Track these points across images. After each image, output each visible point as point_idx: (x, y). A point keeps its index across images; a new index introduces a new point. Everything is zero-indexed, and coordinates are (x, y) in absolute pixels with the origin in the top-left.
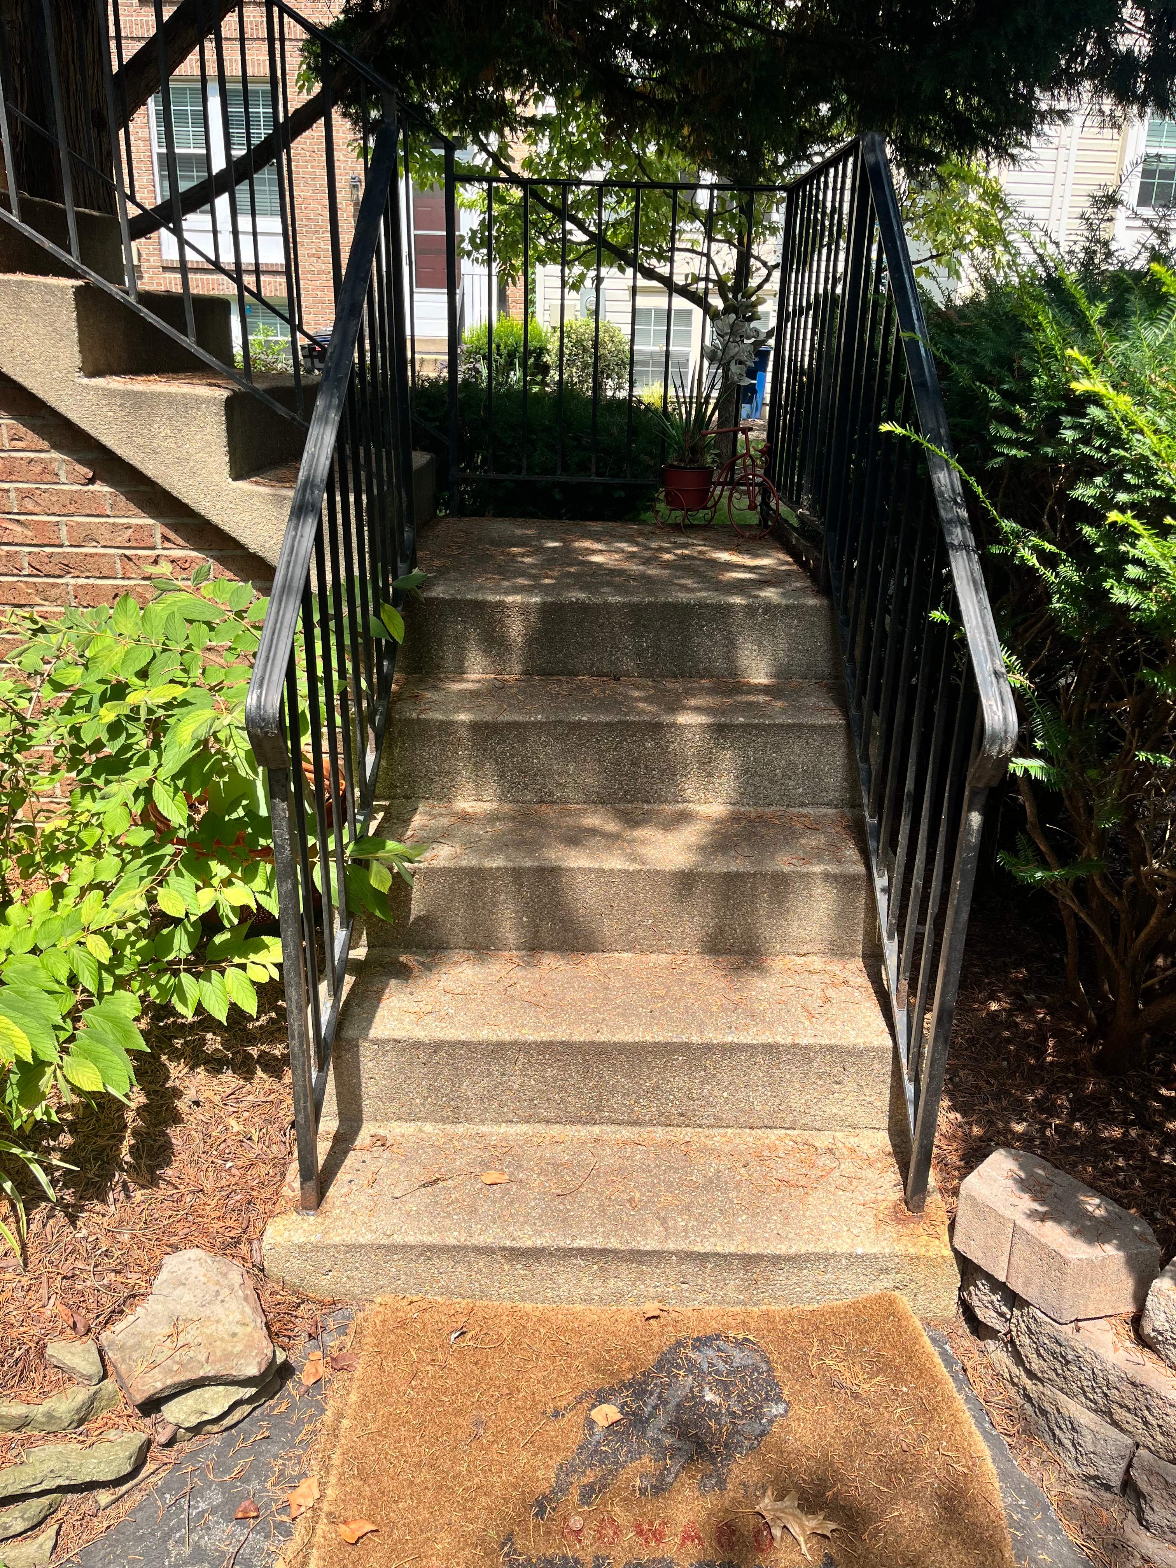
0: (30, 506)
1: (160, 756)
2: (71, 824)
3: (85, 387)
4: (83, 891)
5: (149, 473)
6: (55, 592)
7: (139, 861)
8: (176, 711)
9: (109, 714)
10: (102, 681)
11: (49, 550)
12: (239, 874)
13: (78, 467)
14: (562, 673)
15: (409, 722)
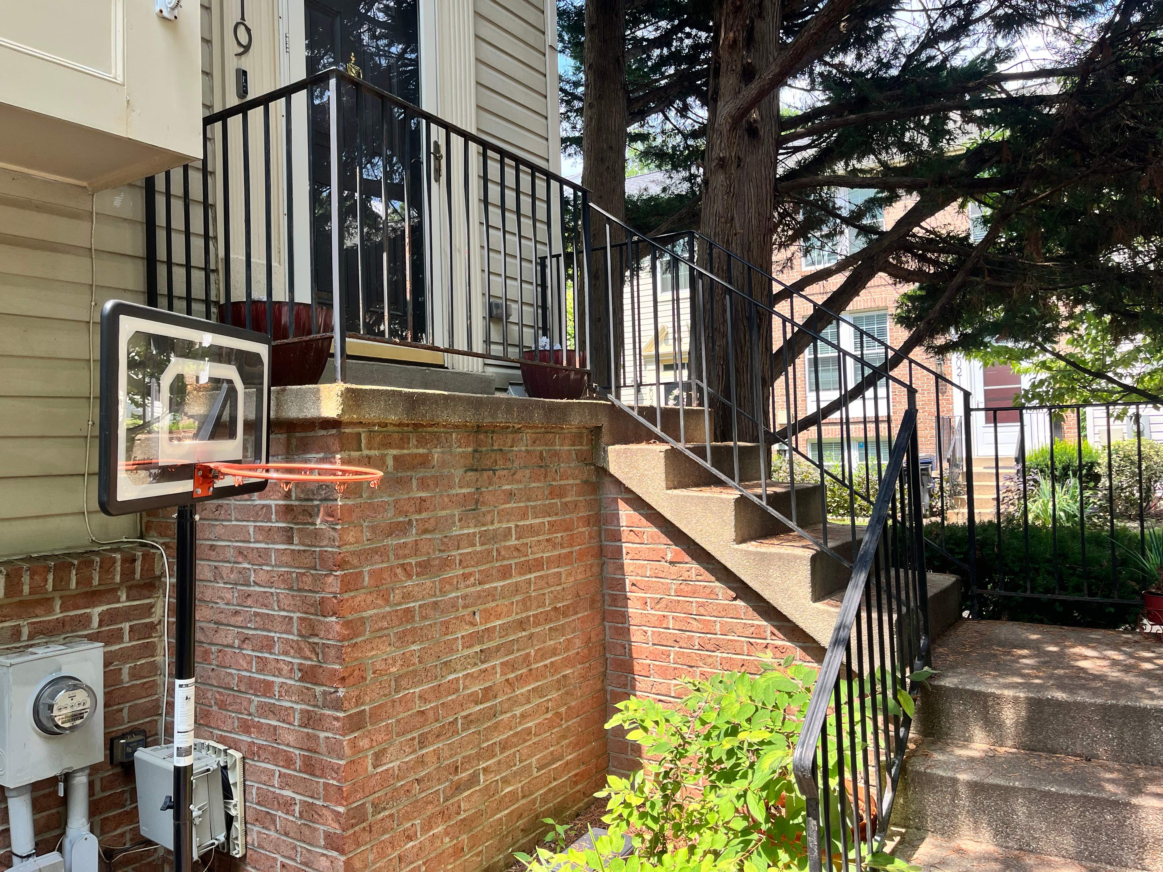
0: (702, 610)
1: (753, 773)
2: (703, 808)
3: (736, 550)
4: (705, 853)
5: (765, 597)
6: (710, 660)
7: (737, 840)
8: (764, 747)
9: (728, 743)
10: (728, 722)
11: (709, 636)
12: (796, 862)
13: (729, 591)
14: (1043, 751)
15: (918, 773)
